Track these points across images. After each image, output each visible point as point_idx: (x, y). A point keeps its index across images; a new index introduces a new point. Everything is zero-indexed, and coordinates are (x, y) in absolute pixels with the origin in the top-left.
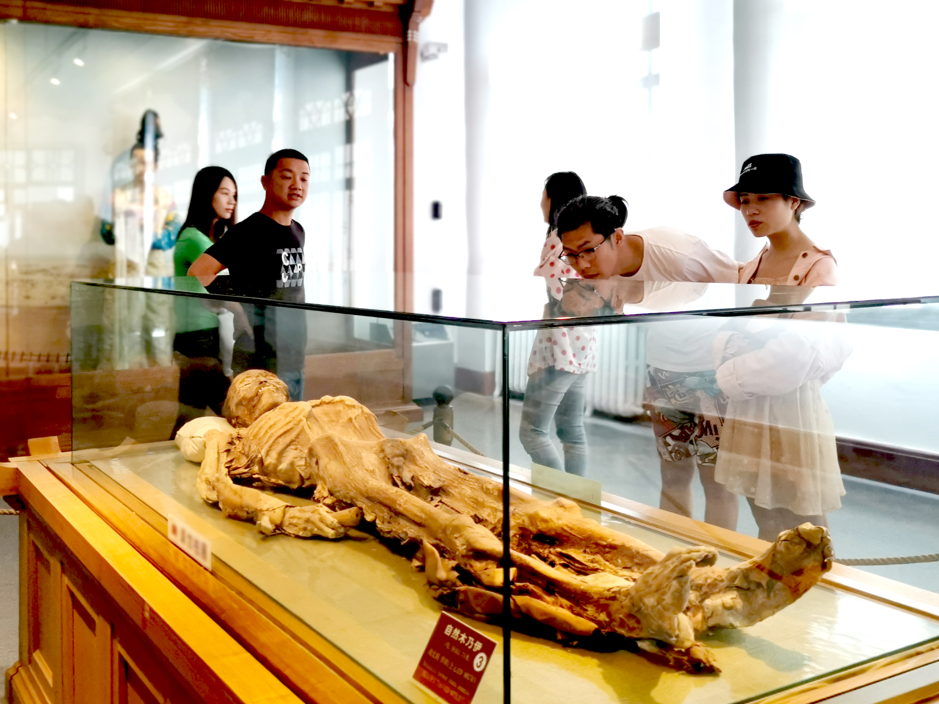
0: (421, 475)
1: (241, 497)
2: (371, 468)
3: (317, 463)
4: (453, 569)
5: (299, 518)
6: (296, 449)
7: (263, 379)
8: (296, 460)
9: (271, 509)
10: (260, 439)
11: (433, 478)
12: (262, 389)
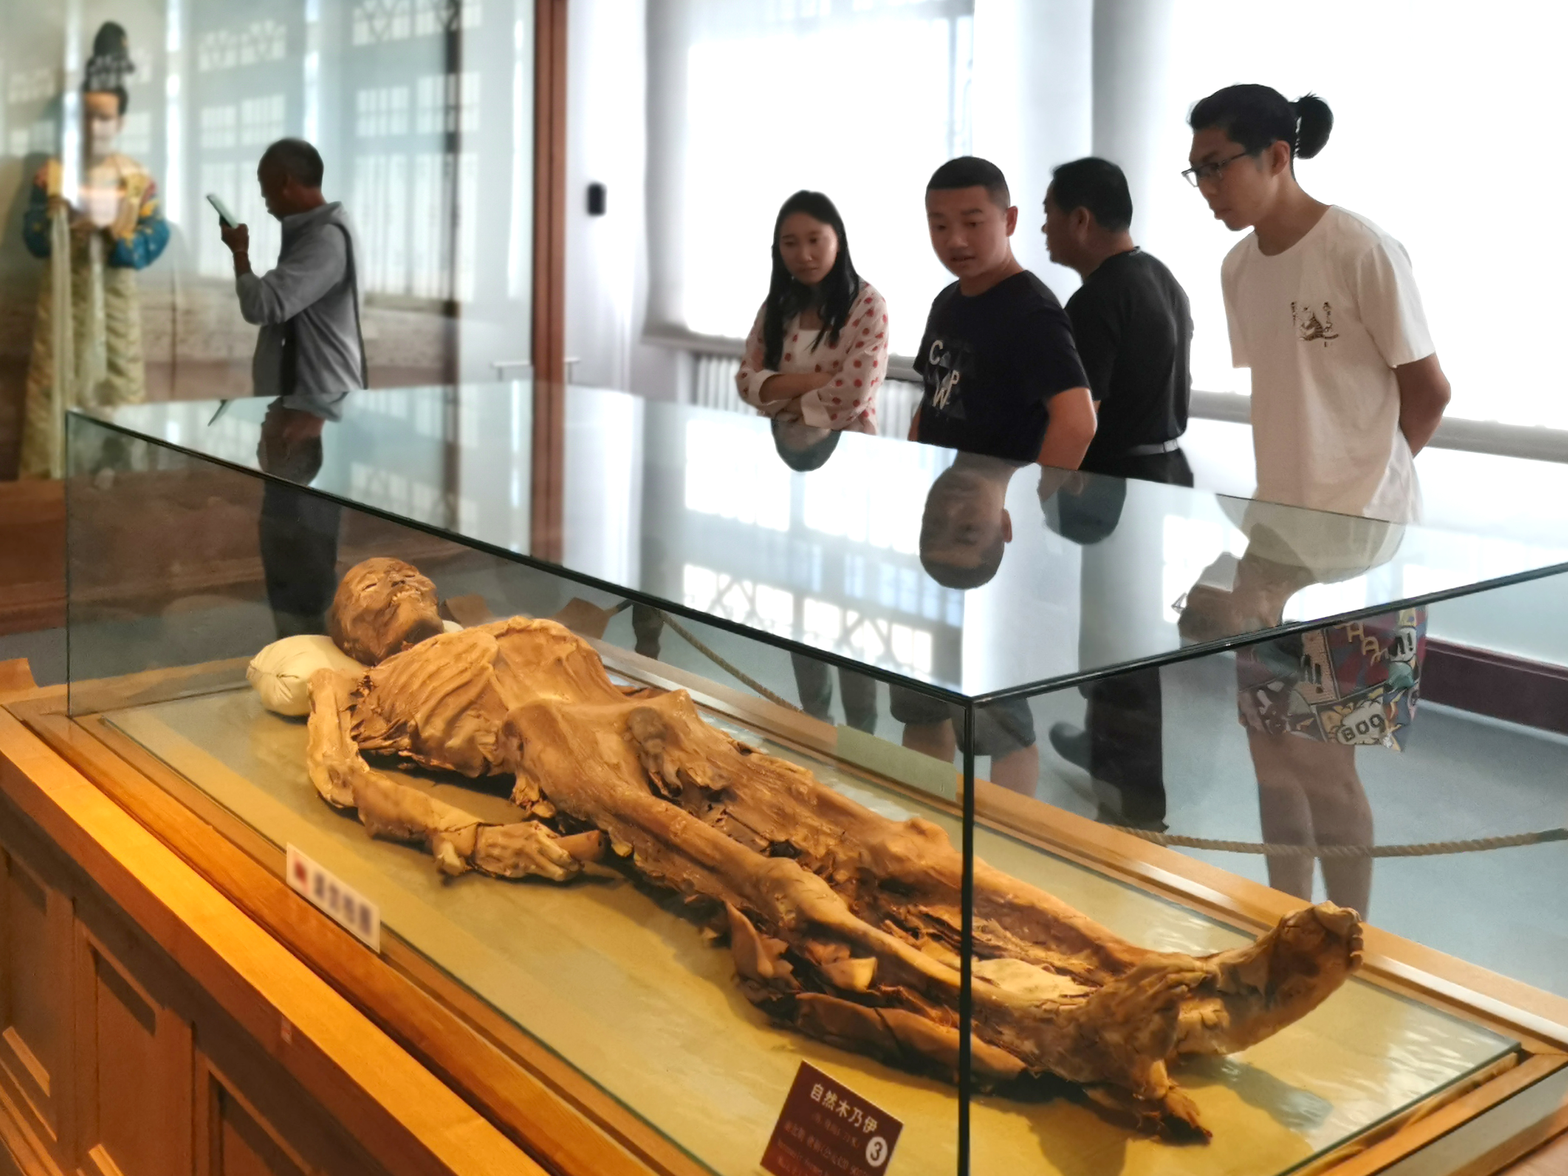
0: (691, 768)
1: (397, 804)
2: (614, 761)
3: (521, 747)
4: (783, 956)
5: (504, 848)
6: (478, 717)
7: (397, 577)
8: (477, 733)
9: (453, 829)
10: (411, 694)
11: (710, 772)
12: (399, 595)
